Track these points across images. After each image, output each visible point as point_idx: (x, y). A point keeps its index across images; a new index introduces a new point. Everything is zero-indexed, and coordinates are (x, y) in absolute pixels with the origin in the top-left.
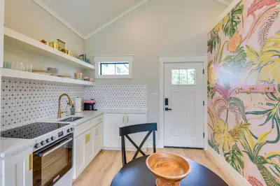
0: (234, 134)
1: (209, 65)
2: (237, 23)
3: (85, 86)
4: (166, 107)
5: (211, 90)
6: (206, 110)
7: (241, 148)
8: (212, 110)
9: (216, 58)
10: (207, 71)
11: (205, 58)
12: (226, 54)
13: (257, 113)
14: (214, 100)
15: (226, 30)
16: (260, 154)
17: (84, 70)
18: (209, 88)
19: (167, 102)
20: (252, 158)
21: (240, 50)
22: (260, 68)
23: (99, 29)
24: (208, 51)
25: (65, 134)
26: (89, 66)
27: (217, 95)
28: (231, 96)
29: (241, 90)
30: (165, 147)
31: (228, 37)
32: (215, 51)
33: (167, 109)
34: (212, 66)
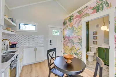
0: (71, 49)
1: (63, 30)
2: (72, 20)
4: (51, 43)
5: (64, 37)
6: (62, 43)
7: (73, 53)
8: (64, 43)
9: (66, 28)
10: (63, 31)
11: (62, 27)
12: (69, 27)
13: (76, 43)
14: (65, 40)
15: (69, 21)
16: (77, 53)
18: (63, 37)
20: (75, 54)
21: (73, 27)
22: (77, 32)
24: (63, 25)
26: (14, 24)
27: (66, 39)
28: (70, 39)
29: (73, 38)
31: (69, 23)
32: (65, 26)
33: (51, 44)
34: (64, 30)
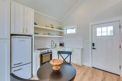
3: (61, 38)
17: (61, 32)
19: (93, 45)
23: (65, 17)
25: (49, 51)
30: (92, 67)
